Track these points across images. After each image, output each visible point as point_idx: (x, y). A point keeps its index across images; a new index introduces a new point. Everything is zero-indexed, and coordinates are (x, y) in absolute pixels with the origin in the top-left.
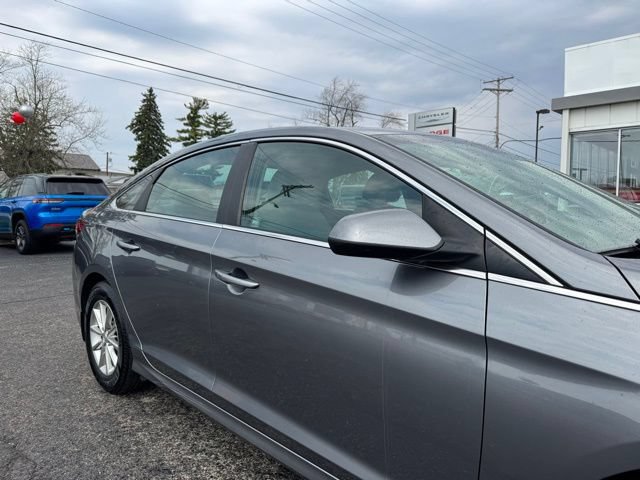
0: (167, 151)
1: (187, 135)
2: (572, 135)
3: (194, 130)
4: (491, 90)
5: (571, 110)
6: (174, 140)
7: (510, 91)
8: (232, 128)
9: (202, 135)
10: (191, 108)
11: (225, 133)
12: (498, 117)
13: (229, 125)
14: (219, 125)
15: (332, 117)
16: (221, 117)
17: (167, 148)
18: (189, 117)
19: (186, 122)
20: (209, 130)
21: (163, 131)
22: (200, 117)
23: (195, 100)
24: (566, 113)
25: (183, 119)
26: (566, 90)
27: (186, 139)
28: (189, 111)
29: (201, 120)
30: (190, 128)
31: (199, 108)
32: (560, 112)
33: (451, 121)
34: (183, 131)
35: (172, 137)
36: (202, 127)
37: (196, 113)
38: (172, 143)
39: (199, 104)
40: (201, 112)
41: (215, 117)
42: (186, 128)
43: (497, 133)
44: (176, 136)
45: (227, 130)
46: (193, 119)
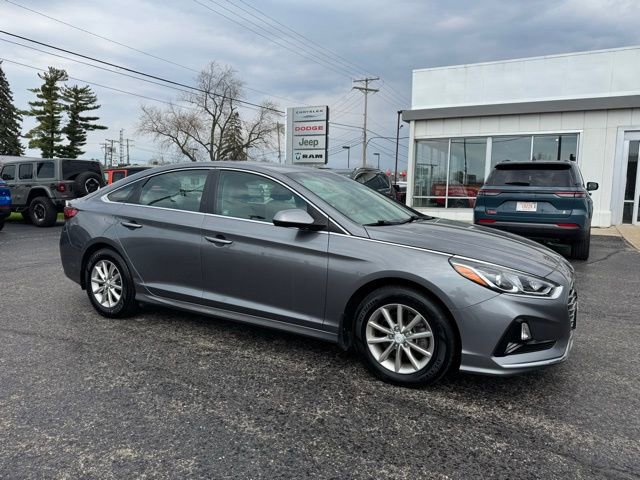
0: (18, 125)
1: (42, 108)
2: (416, 141)
3: (50, 104)
4: (360, 89)
5: (416, 121)
6: (25, 113)
7: (376, 91)
8: (96, 104)
9: (60, 110)
10: (47, 79)
11: (88, 109)
12: (365, 115)
13: (92, 100)
14: (80, 99)
15: (210, 101)
16: (82, 91)
17: (18, 121)
18: (43, 88)
19: (41, 93)
20: (69, 104)
21: (12, 103)
22: (57, 89)
23: (52, 70)
24: (412, 123)
25: (36, 91)
26: (413, 104)
27: (40, 112)
28: (44, 82)
29: (59, 93)
30: (45, 101)
31: (56, 79)
32: (408, 122)
33: (325, 118)
34: (36, 104)
35: (22, 109)
36: (59, 101)
37: (52, 85)
38: (24, 117)
39: (56, 75)
40: (58, 84)
41: (75, 90)
42: (40, 100)
43: (365, 129)
44: (29, 108)
45: (90, 106)
46: (49, 91)
